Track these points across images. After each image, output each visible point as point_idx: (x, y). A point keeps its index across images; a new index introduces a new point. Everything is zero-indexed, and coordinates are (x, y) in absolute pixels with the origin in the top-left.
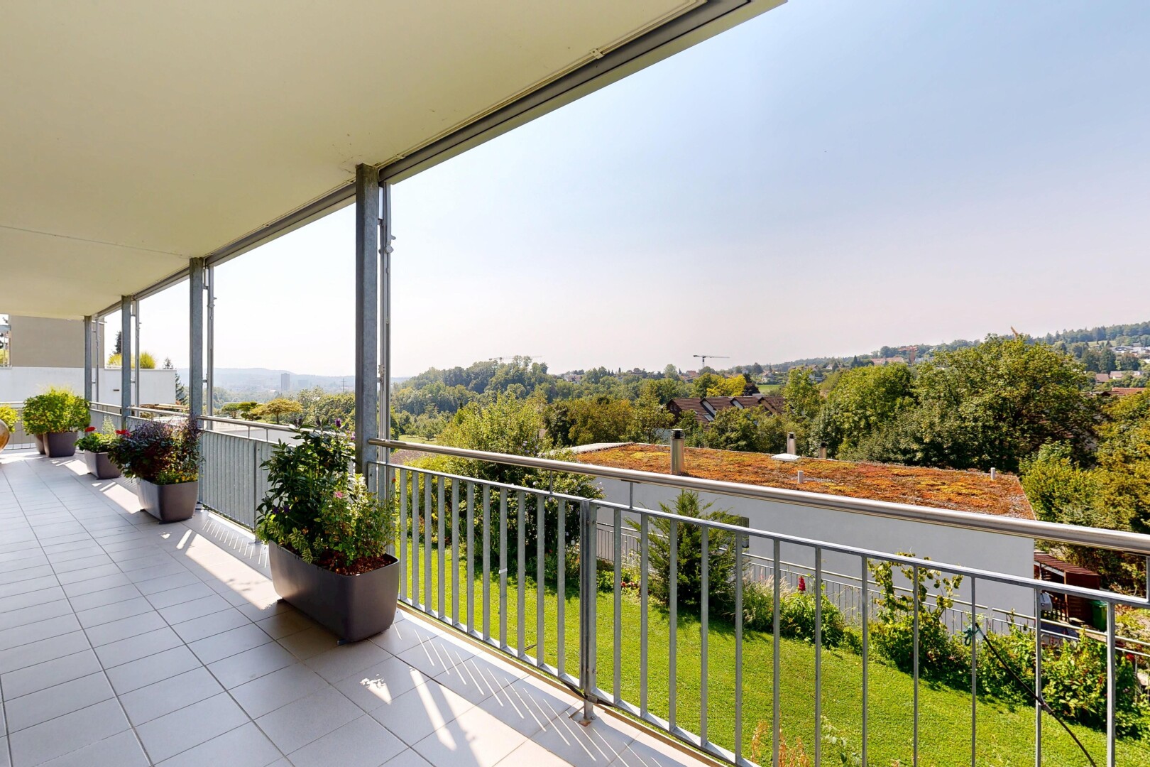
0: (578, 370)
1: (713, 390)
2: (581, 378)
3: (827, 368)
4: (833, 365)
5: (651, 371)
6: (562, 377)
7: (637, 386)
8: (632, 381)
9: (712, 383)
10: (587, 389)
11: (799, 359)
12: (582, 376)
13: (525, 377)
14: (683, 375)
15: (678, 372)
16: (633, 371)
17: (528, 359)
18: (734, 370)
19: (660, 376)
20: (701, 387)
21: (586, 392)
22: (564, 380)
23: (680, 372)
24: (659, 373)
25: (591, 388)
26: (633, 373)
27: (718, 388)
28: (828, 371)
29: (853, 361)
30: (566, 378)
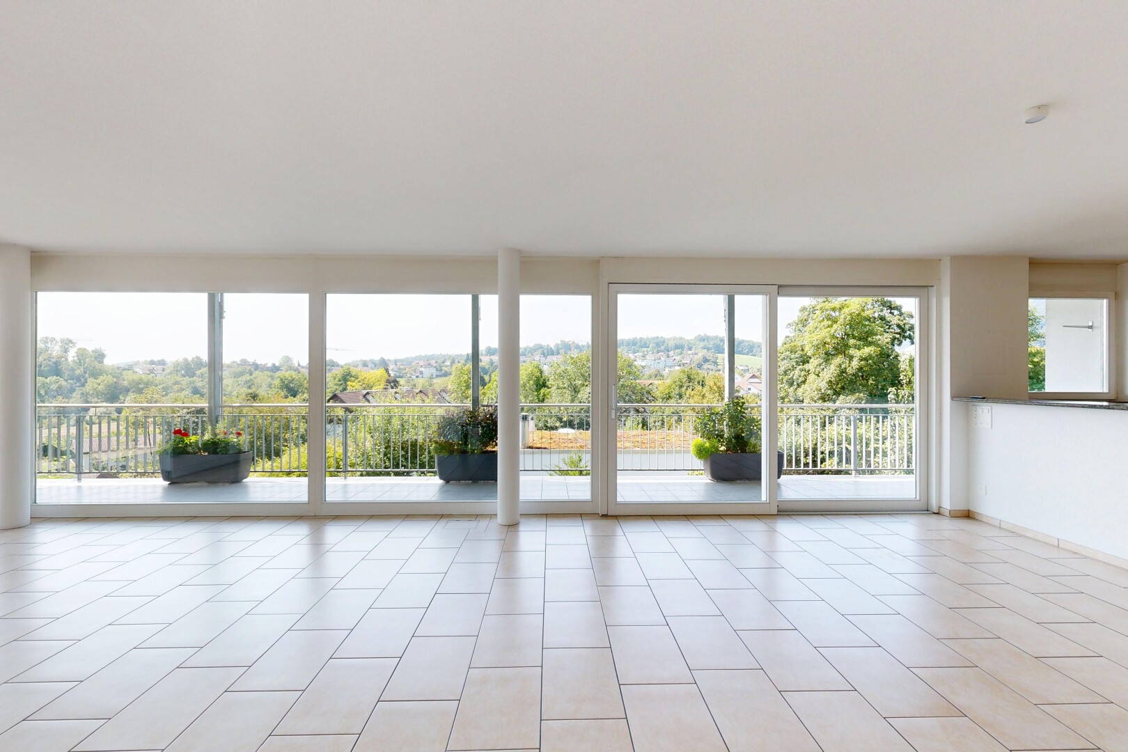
0: (156, 359)
1: (354, 384)
2: (163, 370)
3: (446, 364)
4: (450, 361)
5: (263, 363)
6: (129, 368)
7: (251, 380)
8: (241, 374)
9: (351, 376)
10: (176, 383)
11: (418, 355)
12: (164, 367)
13: (63, 367)
14: (303, 367)
15: (296, 365)
16: (239, 362)
17: (67, 344)
18: (359, 363)
19: (275, 369)
20: (340, 381)
21: (176, 387)
22: (135, 372)
23: (299, 365)
24: (274, 365)
25: (184, 383)
26: (241, 365)
27: (359, 382)
28: (446, 366)
29: (465, 357)
30: (138, 370)
